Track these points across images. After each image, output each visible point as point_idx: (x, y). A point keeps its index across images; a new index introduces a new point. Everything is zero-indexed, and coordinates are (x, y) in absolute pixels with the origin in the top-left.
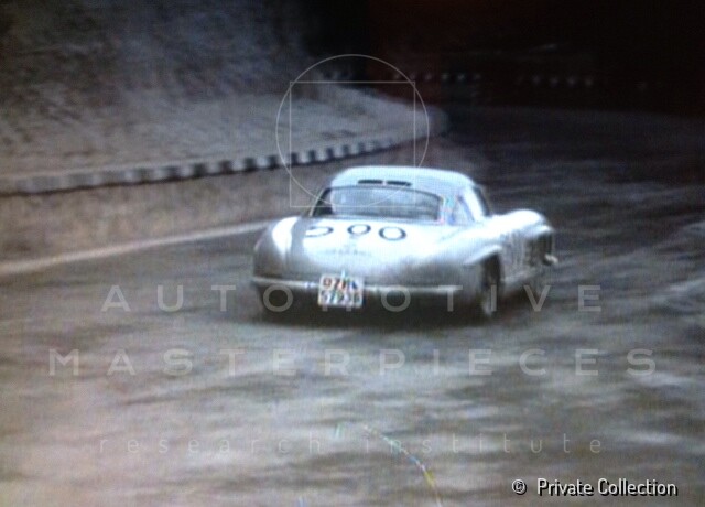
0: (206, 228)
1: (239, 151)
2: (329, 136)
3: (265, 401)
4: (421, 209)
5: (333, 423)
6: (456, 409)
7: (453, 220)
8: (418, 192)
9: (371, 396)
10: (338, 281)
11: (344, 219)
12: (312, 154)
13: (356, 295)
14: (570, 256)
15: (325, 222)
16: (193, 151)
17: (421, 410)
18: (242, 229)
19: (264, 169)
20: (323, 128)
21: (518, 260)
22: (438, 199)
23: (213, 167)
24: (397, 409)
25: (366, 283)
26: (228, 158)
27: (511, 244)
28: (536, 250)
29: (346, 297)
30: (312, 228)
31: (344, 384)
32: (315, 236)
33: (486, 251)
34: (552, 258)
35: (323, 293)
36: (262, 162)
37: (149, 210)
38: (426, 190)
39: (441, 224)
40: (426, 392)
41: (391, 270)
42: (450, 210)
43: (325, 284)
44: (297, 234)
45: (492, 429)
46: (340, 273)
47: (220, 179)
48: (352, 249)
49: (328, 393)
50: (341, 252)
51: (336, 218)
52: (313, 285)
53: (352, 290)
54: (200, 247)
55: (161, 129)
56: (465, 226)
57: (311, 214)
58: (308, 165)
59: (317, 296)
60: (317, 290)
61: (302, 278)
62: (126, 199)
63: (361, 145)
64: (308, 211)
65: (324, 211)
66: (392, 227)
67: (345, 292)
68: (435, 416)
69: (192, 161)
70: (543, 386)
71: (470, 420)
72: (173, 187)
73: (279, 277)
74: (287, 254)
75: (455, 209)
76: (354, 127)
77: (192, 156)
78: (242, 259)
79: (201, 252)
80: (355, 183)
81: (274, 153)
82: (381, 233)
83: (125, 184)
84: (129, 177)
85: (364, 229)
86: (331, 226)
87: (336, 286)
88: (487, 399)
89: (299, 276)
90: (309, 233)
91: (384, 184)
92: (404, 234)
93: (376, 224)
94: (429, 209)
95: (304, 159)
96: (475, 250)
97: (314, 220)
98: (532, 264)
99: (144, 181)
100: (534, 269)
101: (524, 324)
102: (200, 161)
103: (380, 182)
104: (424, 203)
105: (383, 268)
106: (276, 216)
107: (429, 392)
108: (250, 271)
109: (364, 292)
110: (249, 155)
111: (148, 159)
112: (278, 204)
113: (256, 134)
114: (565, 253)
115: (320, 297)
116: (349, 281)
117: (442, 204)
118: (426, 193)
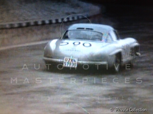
0: (30, 42)
1: (40, 19)
3: (46, 96)
4: (97, 37)
5: (67, 103)
6: (106, 101)
7: (106, 41)
8: (95, 32)
9: (79, 95)
10: (70, 59)
11: (72, 40)
12: (62, 19)
13: (75, 64)
15: (66, 41)
16: (26, 18)
17: (95, 101)
18: (41, 43)
19: (48, 24)
20: (66, 11)
21: (128, 54)
22: (102, 34)
23: (32, 23)
25: (78, 60)
26: (37, 20)
27: (125, 48)
28: (134, 51)
30: (62, 43)
31: (71, 91)
32: (63, 45)
33: (117, 51)
34: (139, 54)
35: (65, 63)
36: (47, 22)
37: (13, 36)
39: (102, 42)
40: (96, 95)
41: (86, 56)
42: (106, 38)
43: (66, 60)
44: (57, 44)
46: (70, 57)
47: (34, 27)
48: (74, 50)
49: (66, 94)
50: (71, 50)
51: (70, 40)
52: (62, 60)
53: (74, 62)
54: (28, 48)
55: (17, 12)
56: (110, 43)
57: (62, 38)
58: (61, 23)
59: (63, 64)
60: (63, 62)
62: (7, 33)
63: (78, 17)
65: (66, 37)
66: (87, 43)
67: (72, 63)
68: (99, 102)
69: (26, 22)
70: (134, 94)
72: (20, 30)
73: (52, 58)
74: (54, 50)
75: (107, 37)
76: (76, 11)
77: (26, 20)
79: (28, 49)
80: (76, 29)
81: (51, 19)
82: (83, 44)
83: (6, 28)
84: (8, 26)
85: (78, 43)
86: (68, 42)
87: (69, 61)
89: (58, 57)
90: (61, 44)
91: (85, 29)
92: (91, 45)
93: (82, 42)
94: (99, 37)
95: (60, 21)
96: (113, 50)
97: (63, 40)
98: (132, 55)
99: (12, 27)
100: (132, 57)
102: (28, 21)
103: (83, 28)
104: (97, 35)
105: (84, 55)
106: (51, 39)
107: (97, 95)
108: (43, 56)
109: (78, 63)
110: (43, 19)
111: (13, 21)
112: (52, 35)
113: (46, 13)
114: (143, 52)
115: (64, 64)
116: (73, 59)
117: (103, 36)
118: (98, 32)
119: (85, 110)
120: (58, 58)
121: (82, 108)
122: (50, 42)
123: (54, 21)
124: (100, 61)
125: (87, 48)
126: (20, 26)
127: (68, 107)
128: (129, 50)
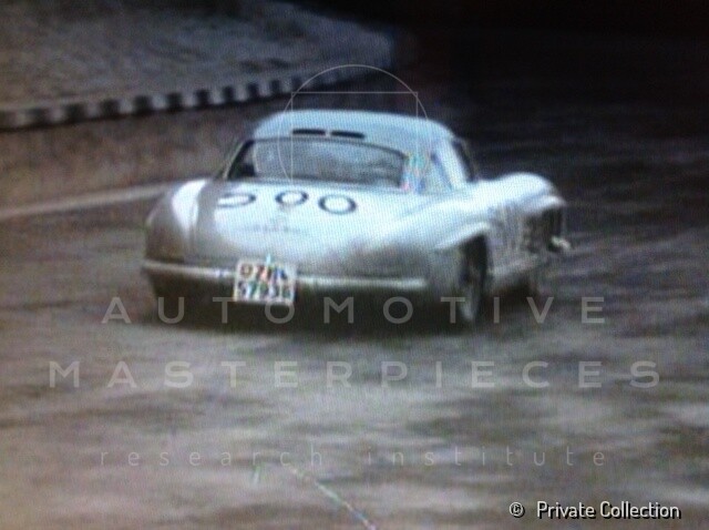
0: (81, 193)
1: (128, 88)
2: (252, 67)
3: (159, 431)
4: (378, 170)
5: (246, 464)
6: (421, 450)
7: (422, 187)
8: (373, 146)
9: (304, 428)
10: (261, 269)
11: (270, 183)
12: (228, 92)
13: (285, 289)
14: (587, 240)
15: (245, 187)
16: (67, 87)
18: (131, 195)
19: (162, 112)
20: (244, 56)
21: (513, 245)
22: (402, 157)
23: (93, 110)
24: (337, 447)
25: (299, 273)
26: (112, 97)
27: (504, 220)
28: (539, 231)
29: (271, 291)
30: (228, 195)
31: (267, 411)
32: (231, 206)
33: (468, 231)
34: (561, 242)
35: (240, 284)
36: (159, 103)
37: (8, 168)
38: (386, 144)
39: (406, 193)
40: (379, 425)
41: (335, 255)
42: (418, 174)
43: (243, 273)
44: (206, 203)
45: (470, 479)
46: (265, 259)
47: (101, 127)
48: (282, 225)
49: (243, 422)
50: (266, 229)
51: (260, 182)
52: (226, 273)
53: (280, 282)
54: (73, 218)
55: (25, 57)
56: (440, 196)
57: (225, 175)
58: (221, 107)
60: (232, 280)
61: (212, 264)
63: (296, 81)
64: (221, 173)
65: (243, 171)
66: (338, 196)
67: (270, 284)
69: (66, 101)
70: (544, 421)
71: (439, 466)
72: (39, 138)
73: (180, 261)
74: (192, 230)
75: (426, 171)
76: (287, 55)
77: (64, 94)
78: (129, 236)
79: (74, 226)
80: (287, 134)
81: (178, 89)
82: (322, 204)
85: (299, 197)
86: (254, 193)
87: (258, 276)
88: (465, 437)
89: (208, 261)
90: (222, 201)
91: (328, 135)
92: (353, 206)
93: (315, 192)
94: (389, 171)
95: (217, 98)
96: (453, 229)
97: (229, 184)
98: (532, 250)
100: (535, 257)
101: (520, 334)
102: (76, 100)
103: (321, 132)
104: (382, 164)
105: (324, 251)
106: (179, 178)
107: (383, 426)
108: (140, 253)
109: (297, 285)
110: (142, 92)
111: (8, 98)
112: (181, 161)
113: (152, 63)
114: (580, 235)
115: (236, 291)
116: (276, 270)
117: (407, 164)
118: (386, 149)
119: (330, 493)
120: (210, 265)
121: (316, 484)
122: (173, 194)
123: (190, 101)
124: (397, 276)
125: (335, 217)
126: (41, 123)
127: (256, 480)
128: (520, 225)
